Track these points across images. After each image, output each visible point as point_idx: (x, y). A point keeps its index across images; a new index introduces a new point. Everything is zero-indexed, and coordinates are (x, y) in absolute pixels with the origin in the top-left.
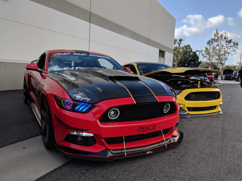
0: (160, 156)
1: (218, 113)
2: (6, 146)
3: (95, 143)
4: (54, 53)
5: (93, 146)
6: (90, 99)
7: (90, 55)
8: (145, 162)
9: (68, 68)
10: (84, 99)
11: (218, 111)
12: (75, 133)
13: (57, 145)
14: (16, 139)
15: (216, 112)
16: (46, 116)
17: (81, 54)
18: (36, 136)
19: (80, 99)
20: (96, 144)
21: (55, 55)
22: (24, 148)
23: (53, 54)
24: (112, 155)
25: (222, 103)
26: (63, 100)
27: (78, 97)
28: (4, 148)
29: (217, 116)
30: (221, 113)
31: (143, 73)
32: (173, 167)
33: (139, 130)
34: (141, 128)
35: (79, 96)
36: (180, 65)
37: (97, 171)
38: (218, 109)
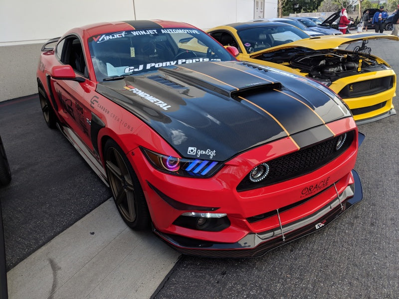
0: (336, 228)
1: (390, 113)
2: (59, 233)
3: (230, 224)
4: (96, 36)
5: (226, 230)
6: (214, 151)
7: (162, 30)
8: (316, 244)
9: (133, 68)
10: (204, 152)
11: (389, 109)
12: (193, 214)
13: (157, 230)
14: (71, 215)
15: (386, 113)
16: (120, 174)
17: (146, 32)
18: (103, 203)
19: (197, 154)
20: (231, 227)
21: (98, 41)
22: (93, 233)
23: (95, 40)
24: (261, 241)
25: (395, 95)
26: (161, 156)
27: (192, 151)
28: (58, 239)
29: (388, 119)
30: (394, 111)
31: (251, 48)
32: (369, 251)
33: (303, 193)
34: (306, 189)
35: (193, 148)
36: (286, 7)
37: (242, 273)
38: (390, 106)
